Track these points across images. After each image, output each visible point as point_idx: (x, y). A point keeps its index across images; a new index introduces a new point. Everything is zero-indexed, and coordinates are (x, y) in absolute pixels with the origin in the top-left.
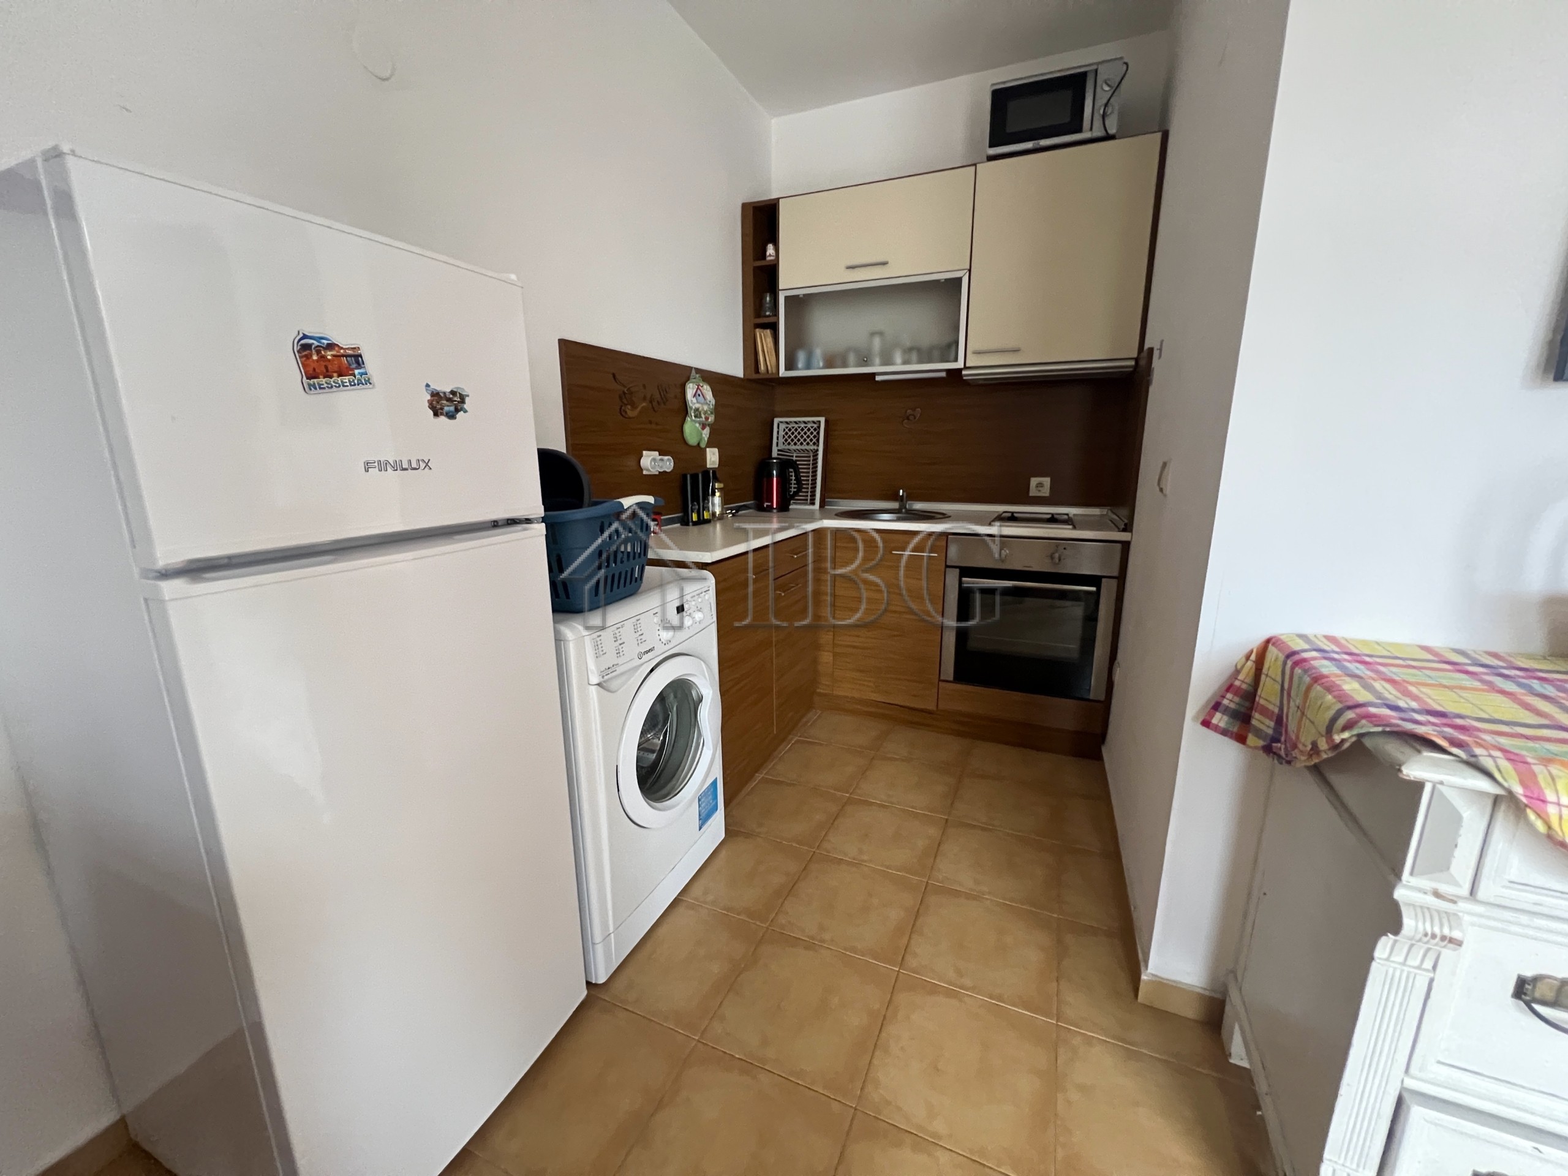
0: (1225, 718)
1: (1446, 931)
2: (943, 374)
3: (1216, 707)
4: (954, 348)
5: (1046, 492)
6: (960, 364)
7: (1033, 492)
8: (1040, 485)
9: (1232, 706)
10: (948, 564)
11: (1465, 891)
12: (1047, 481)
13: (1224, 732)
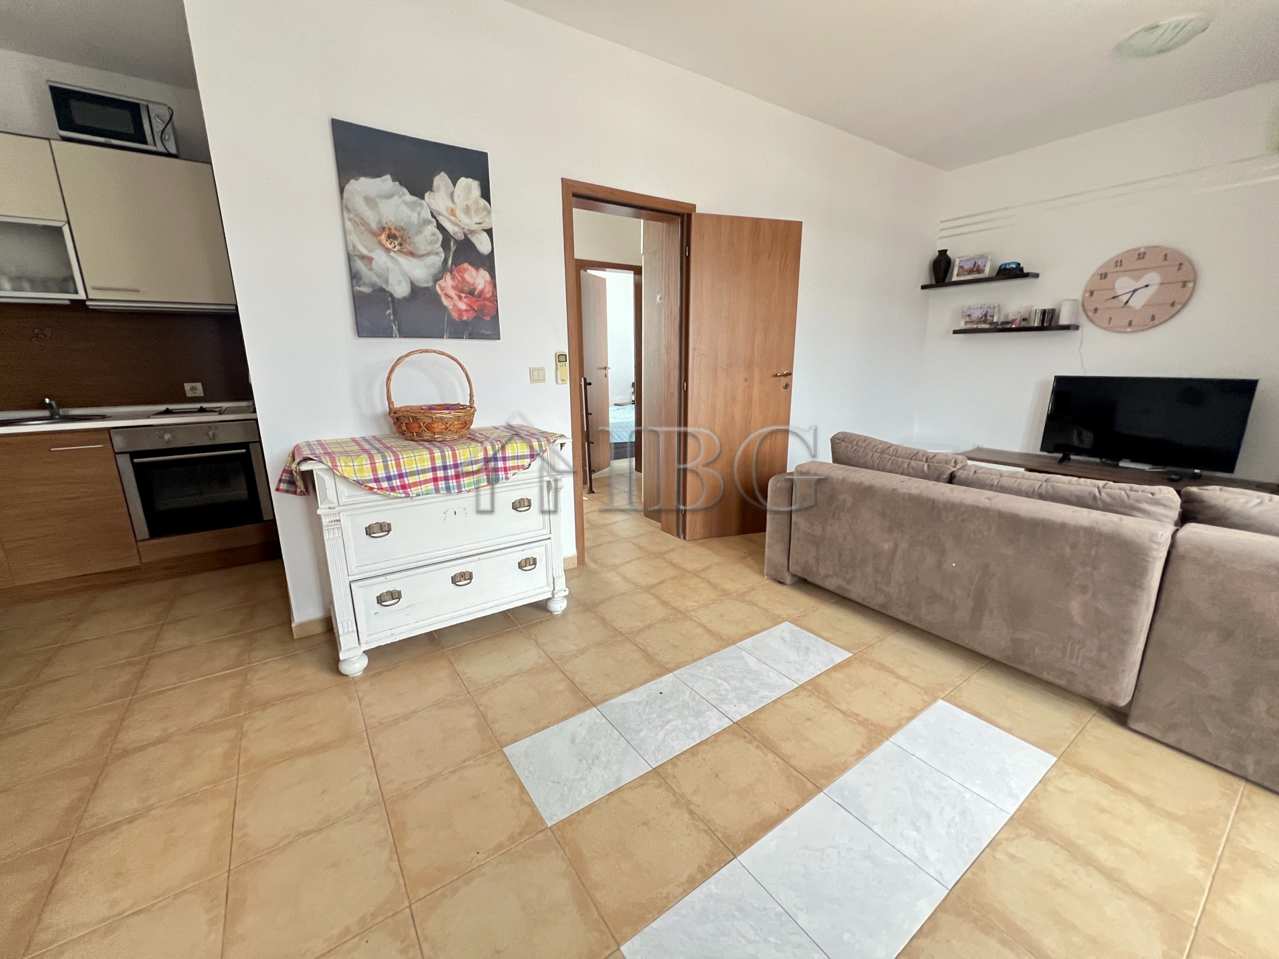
0: (285, 485)
1: (335, 519)
2: (67, 302)
3: (280, 481)
4: (71, 283)
5: (200, 392)
6: (82, 296)
7: (189, 394)
8: (193, 389)
9: (287, 478)
10: (116, 450)
11: (337, 505)
12: (199, 385)
13: (287, 491)
